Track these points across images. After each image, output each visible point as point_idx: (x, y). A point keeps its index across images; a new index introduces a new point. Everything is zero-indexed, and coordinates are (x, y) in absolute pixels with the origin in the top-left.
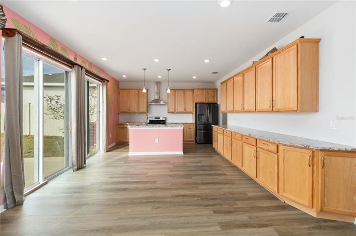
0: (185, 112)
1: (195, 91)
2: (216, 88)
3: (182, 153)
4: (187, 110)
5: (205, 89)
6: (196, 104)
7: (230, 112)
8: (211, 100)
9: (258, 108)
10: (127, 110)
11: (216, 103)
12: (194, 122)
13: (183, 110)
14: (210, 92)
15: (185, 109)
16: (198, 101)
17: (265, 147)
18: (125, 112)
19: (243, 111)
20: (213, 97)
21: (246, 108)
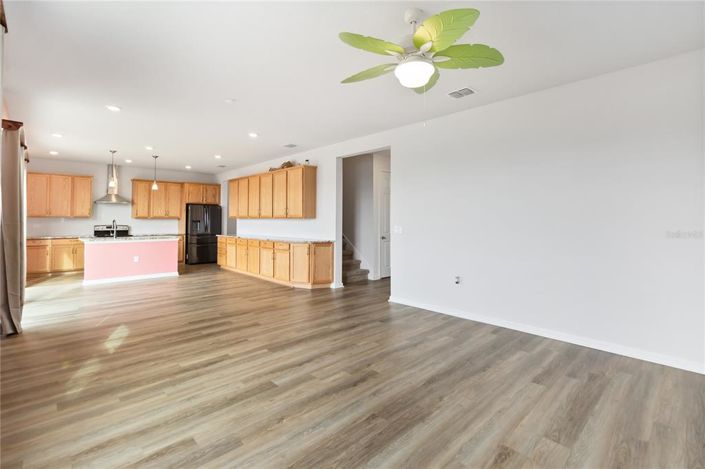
0: (168, 217)
1: (186, 186)
2: (219, 182)
3: (176, 274)
4: (171, 214)
5: (200, 184)
6: (187, 205)
7: (242, 218)
8: (210, 201)
9: (275, 215)
10: (43, 213)
11: (217, 205)
12: (184, 232)
13: (163, 215)
14: (210, 189)
15: (167, 213)
16: (191, 201)
17: (281, 247)
18: (39, 217)
19: (260, 217)
20: (214, 196)
21: (263, 214)
